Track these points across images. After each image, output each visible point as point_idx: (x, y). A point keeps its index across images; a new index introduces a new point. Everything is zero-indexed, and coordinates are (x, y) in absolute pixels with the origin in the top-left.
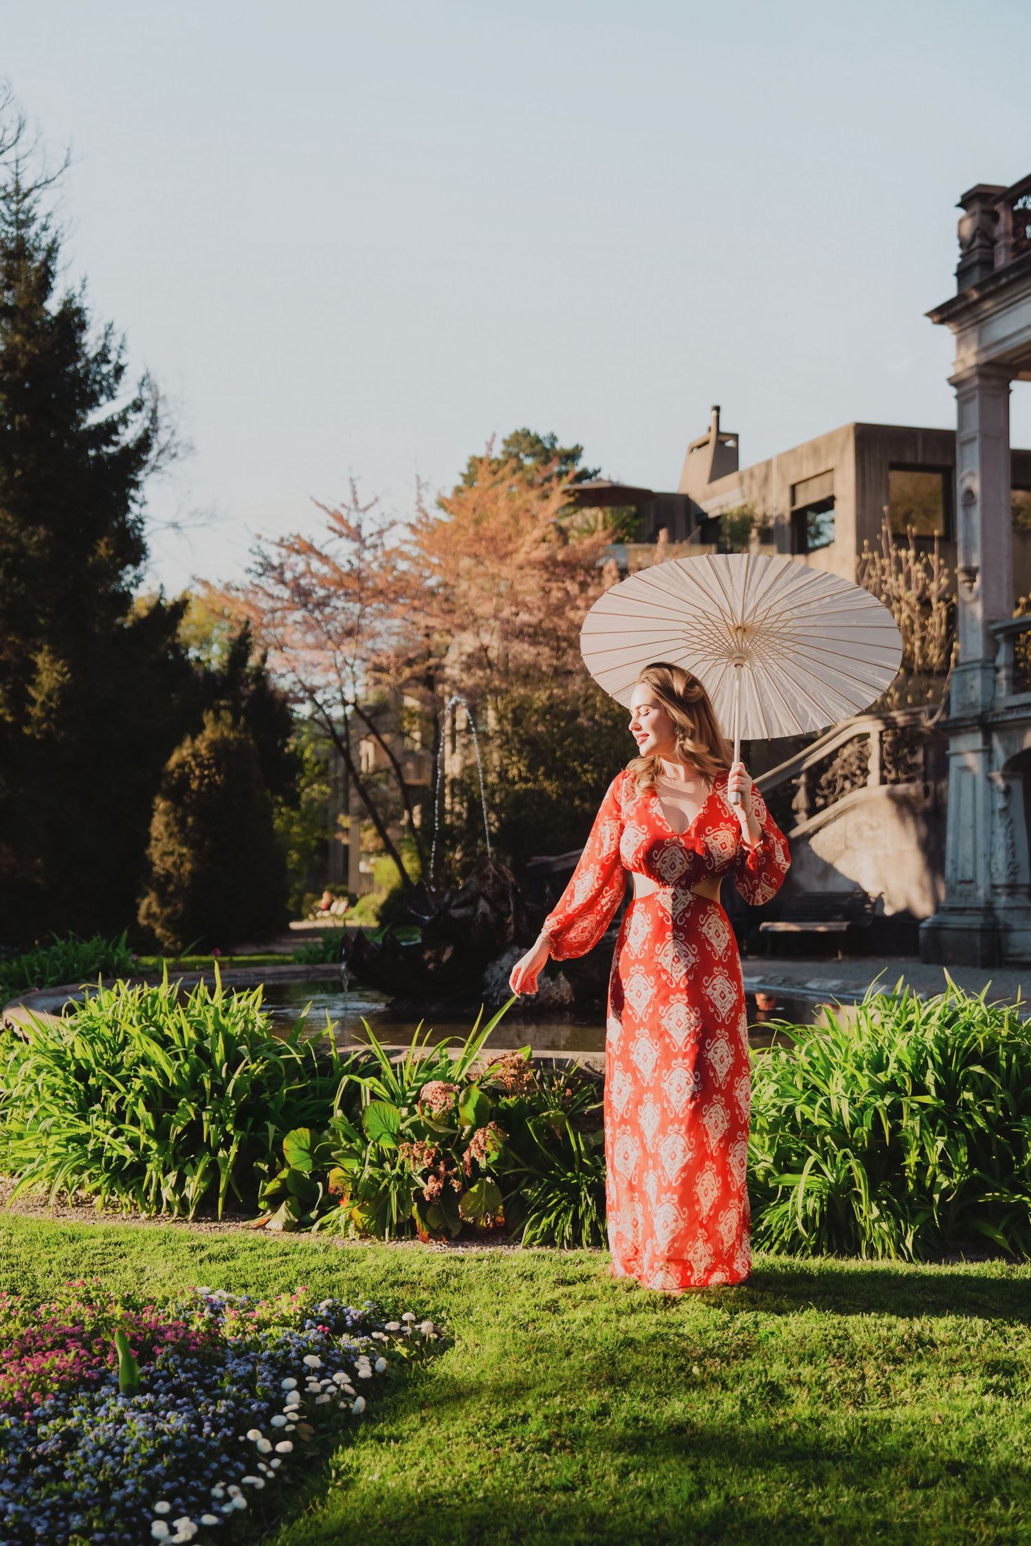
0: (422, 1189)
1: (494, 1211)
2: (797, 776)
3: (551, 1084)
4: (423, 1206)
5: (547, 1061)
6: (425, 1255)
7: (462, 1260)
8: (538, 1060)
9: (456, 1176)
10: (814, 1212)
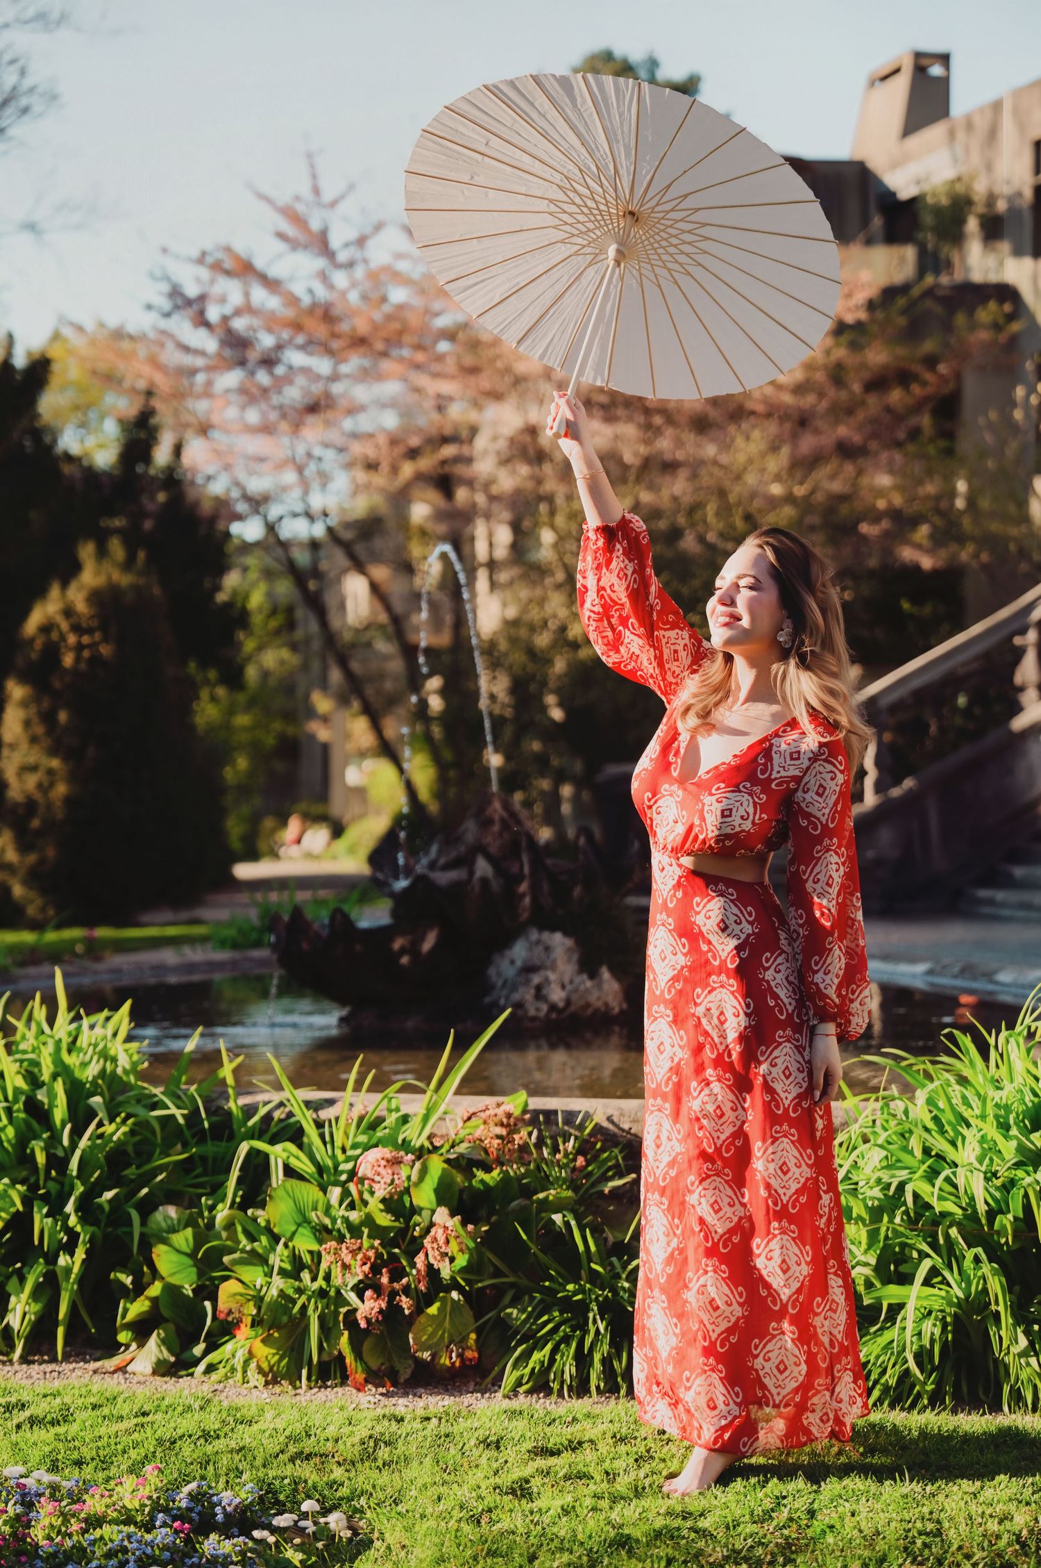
0: (355, 1310)
1: (462, 1342)
2: (1023, 631)
3: (555, 1150)
4: (358, 1337)
5: (550, 1115)
6: (349, 1411)
7: (400, 1420)
8: (536, 1113)
9: (406, 1290)
10: (932, 1341)
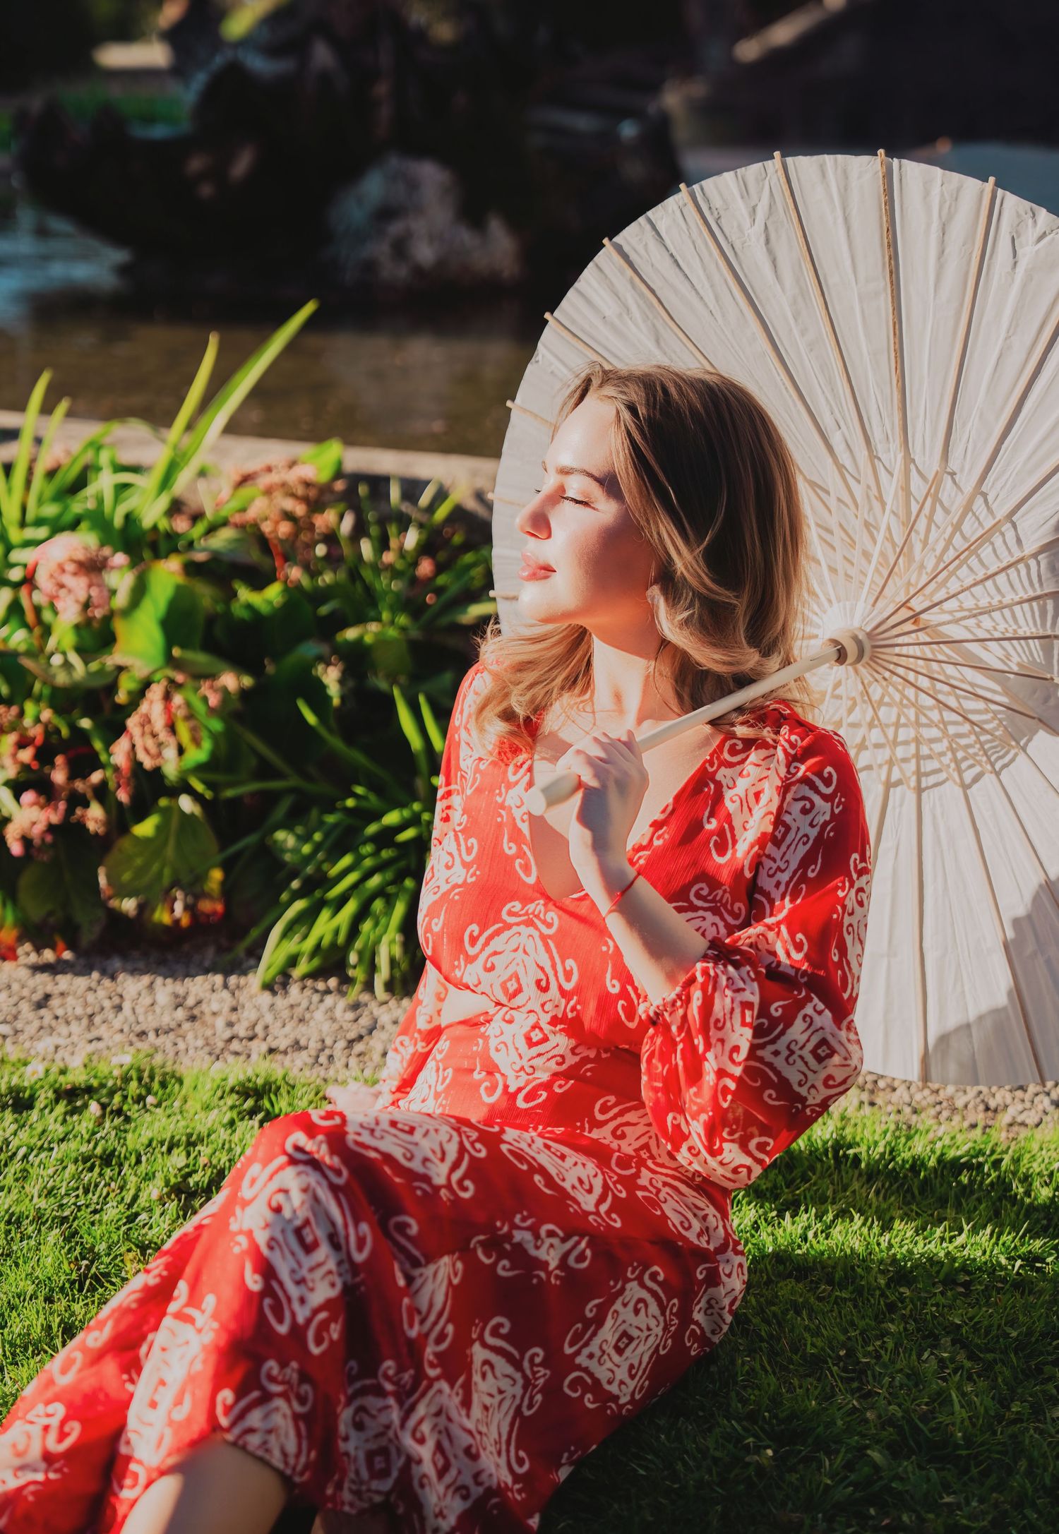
0: (7, 820)
1: (195, 889)
3: (383, 545)
5: (378, 483)
8: (356, 478)
9: (102, 793)
